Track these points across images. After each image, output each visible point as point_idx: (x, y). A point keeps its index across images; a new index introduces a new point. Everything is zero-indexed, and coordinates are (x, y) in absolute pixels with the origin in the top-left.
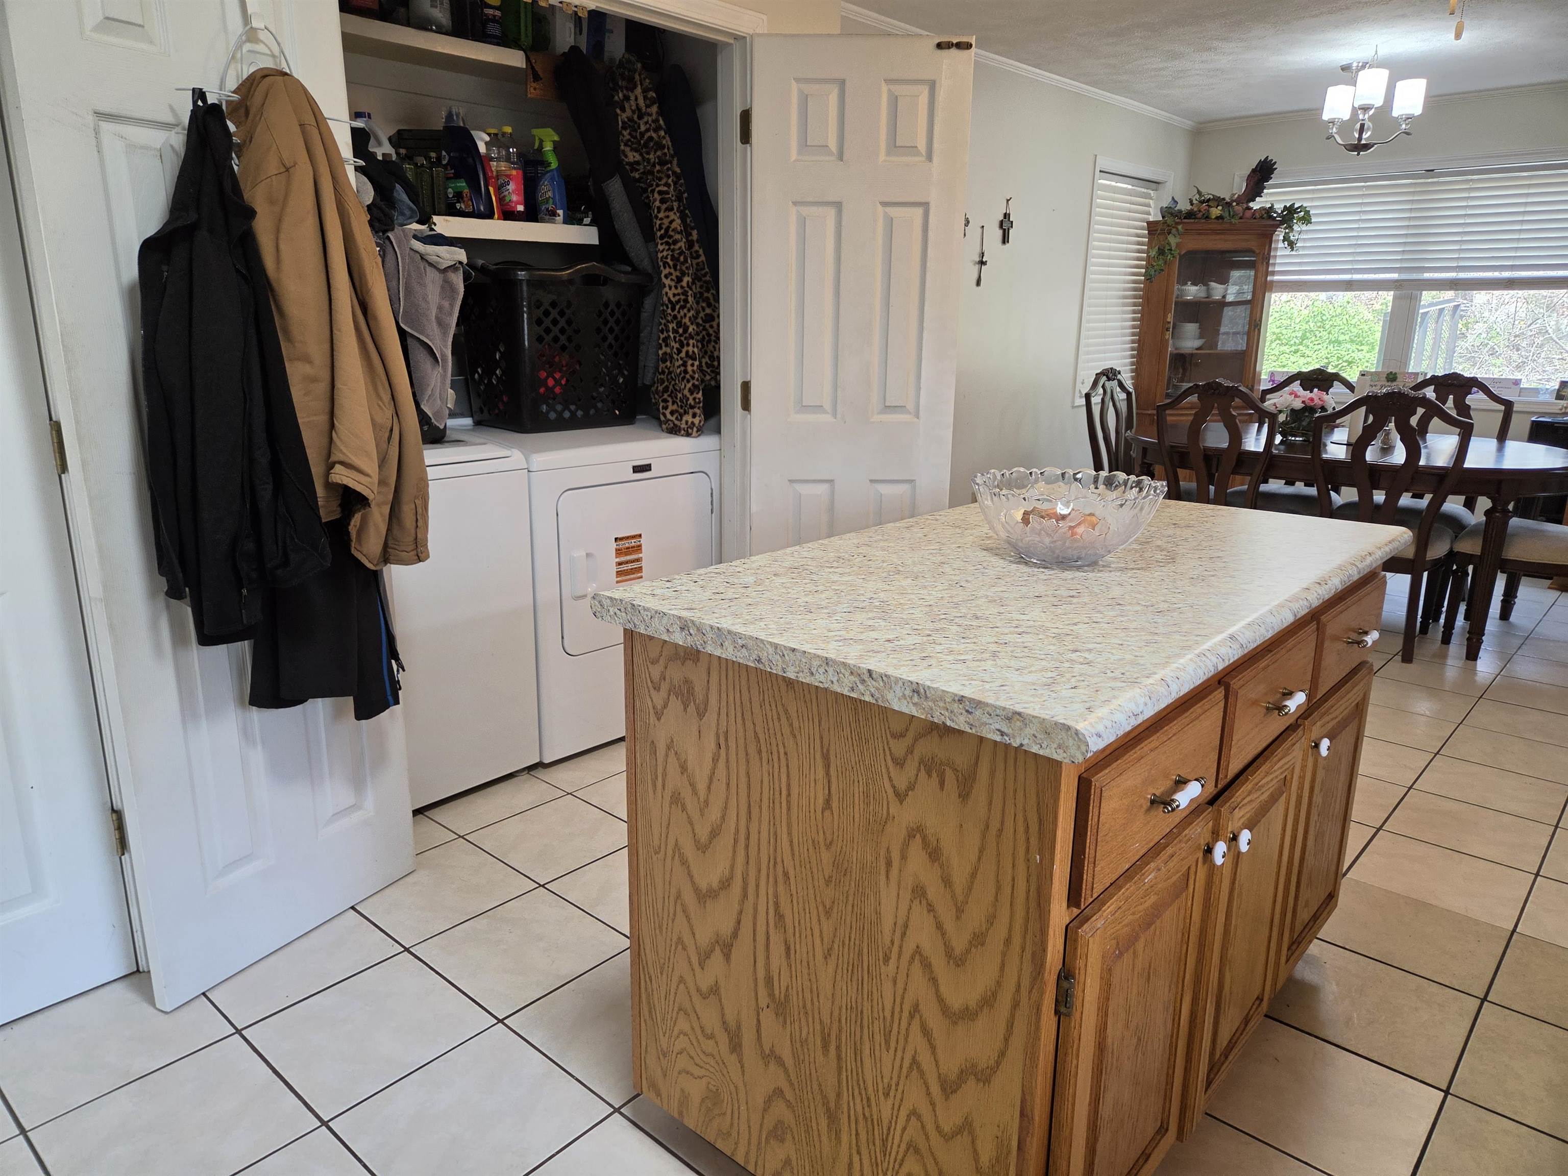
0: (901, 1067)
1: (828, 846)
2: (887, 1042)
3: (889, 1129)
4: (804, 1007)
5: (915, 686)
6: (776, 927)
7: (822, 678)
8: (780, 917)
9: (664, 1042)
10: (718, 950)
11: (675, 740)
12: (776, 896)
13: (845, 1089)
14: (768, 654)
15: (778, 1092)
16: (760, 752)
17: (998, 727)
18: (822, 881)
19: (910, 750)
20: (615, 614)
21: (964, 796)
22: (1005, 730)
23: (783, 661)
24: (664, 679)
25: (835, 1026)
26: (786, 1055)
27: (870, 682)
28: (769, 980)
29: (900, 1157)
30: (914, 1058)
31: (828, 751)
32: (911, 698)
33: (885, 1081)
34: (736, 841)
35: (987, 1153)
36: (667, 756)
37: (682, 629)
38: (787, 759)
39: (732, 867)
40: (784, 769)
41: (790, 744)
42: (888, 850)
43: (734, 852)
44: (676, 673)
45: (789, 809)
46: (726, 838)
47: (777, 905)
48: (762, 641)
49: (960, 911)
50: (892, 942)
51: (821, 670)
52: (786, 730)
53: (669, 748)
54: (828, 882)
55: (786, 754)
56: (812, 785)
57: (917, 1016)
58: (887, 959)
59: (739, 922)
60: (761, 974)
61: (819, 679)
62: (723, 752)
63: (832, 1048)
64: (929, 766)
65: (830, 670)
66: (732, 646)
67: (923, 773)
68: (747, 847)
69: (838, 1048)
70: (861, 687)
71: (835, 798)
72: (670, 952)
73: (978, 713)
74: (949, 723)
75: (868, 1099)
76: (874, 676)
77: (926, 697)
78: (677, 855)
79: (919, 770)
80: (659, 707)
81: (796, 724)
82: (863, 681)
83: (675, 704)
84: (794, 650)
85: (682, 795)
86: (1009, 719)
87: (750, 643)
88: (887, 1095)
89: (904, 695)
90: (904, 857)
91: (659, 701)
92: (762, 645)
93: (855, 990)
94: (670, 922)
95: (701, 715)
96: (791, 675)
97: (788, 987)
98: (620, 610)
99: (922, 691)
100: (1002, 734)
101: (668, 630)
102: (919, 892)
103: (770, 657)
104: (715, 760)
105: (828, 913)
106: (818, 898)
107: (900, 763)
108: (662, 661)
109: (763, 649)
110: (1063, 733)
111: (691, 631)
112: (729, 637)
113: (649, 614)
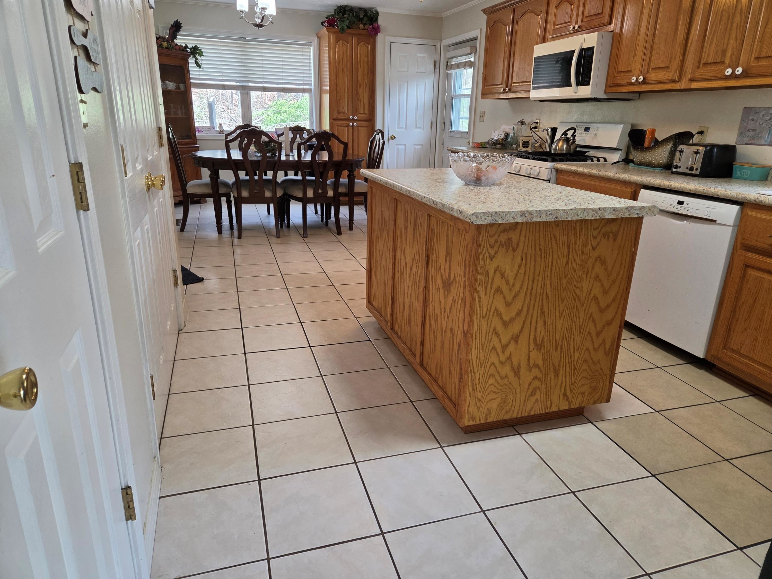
0: (584, 337)
1: (565, 278)
2: (580, 332)
3: (577, 361)
4: (550, 340)
5: (614, 209)
6: (541, 317)
7: (582, 216)
8: (543, 312)
9: (479, 396)
10: (513, 341)
11: (500, 266)
12: (542, 306)
13: (562, 358)
14: (561, 214)
15: (536, 378)
16: (541, 255)
17: (637, 212)
18: (562, 290)
19: (599, 232)
20: (485, 219)
21: (614, 240)
22: (639, 213)
23: (567, 215)
24: (497, 242)
25: (561, 340)
26: (540, 363)
27: (599, 212)
28: (535, 339)
29: (580, 368)
30: (589, 331)
31: (570, 244)
32: (612, 212)
33: (578, 346)
34: (526, 294)
35: (608, 346)
36: (495, 274)
37: (521, 215)
38: (553, 253)
39: (523, 305)
40: (551, 258)
41: (555, 247)
42: (588, 269)
43: (525, 298)
44: (503, 237)
45: (551, 271)
46: (522, 294)
47: (542, 309)
48: (559, 210)
49: (609, 276)
50: (586, 298)
51: (581, 214)
52: (554, 242)
53: (496, 270)
54: (564, 290)
55: (552, 251)
56: (562, 258)
57: (591, 317)
58: (583, 304)
59: (524, 325)
60: (532, 337)
61: (581, 217)
62: (524, 262)
63: (559, 348)
64: (606, 235)
65: (585, 212)
66: (545, 216)
67: (603, 238)
68: (531, 294)
69: (562, 346)
70: (596, 214)
71: (570, 259)
72: (487, 356)
73: (632, 210)
74: (623, 216)
75: (571, 356)
76: (601, 209)
77: (617, 211)
78: (495, 314)
79: (601, 237)
80: (492, 255)
81: (558, 239)
82: (597, 212)
83: (502, 250)
84: (571, 209)
85: (501, 287)
86: (640, 209)
87: (553, 212)
88: (578, 350)
89: (610, 213)
90: (593, 268)
91: (492, 252)
92: (559, 212)
93: (570, 322)
94: (489, 342)
95: (514, 251)
96: (570, 219)
97: (543, 338)
98: (488, 216)
99: (616, 209)
100: (638, 214)
101: (514, 218)
102: (597, 277)
103: (562, 215)
104: (520, 266)
105: (563, 301)
106: (560, 298)
107: (595, 238)
108: (496, 235)
109: (559, 213)
110: (654, 208)
111: (526, 215)
112: (545, 212)
113: (505, 214)
